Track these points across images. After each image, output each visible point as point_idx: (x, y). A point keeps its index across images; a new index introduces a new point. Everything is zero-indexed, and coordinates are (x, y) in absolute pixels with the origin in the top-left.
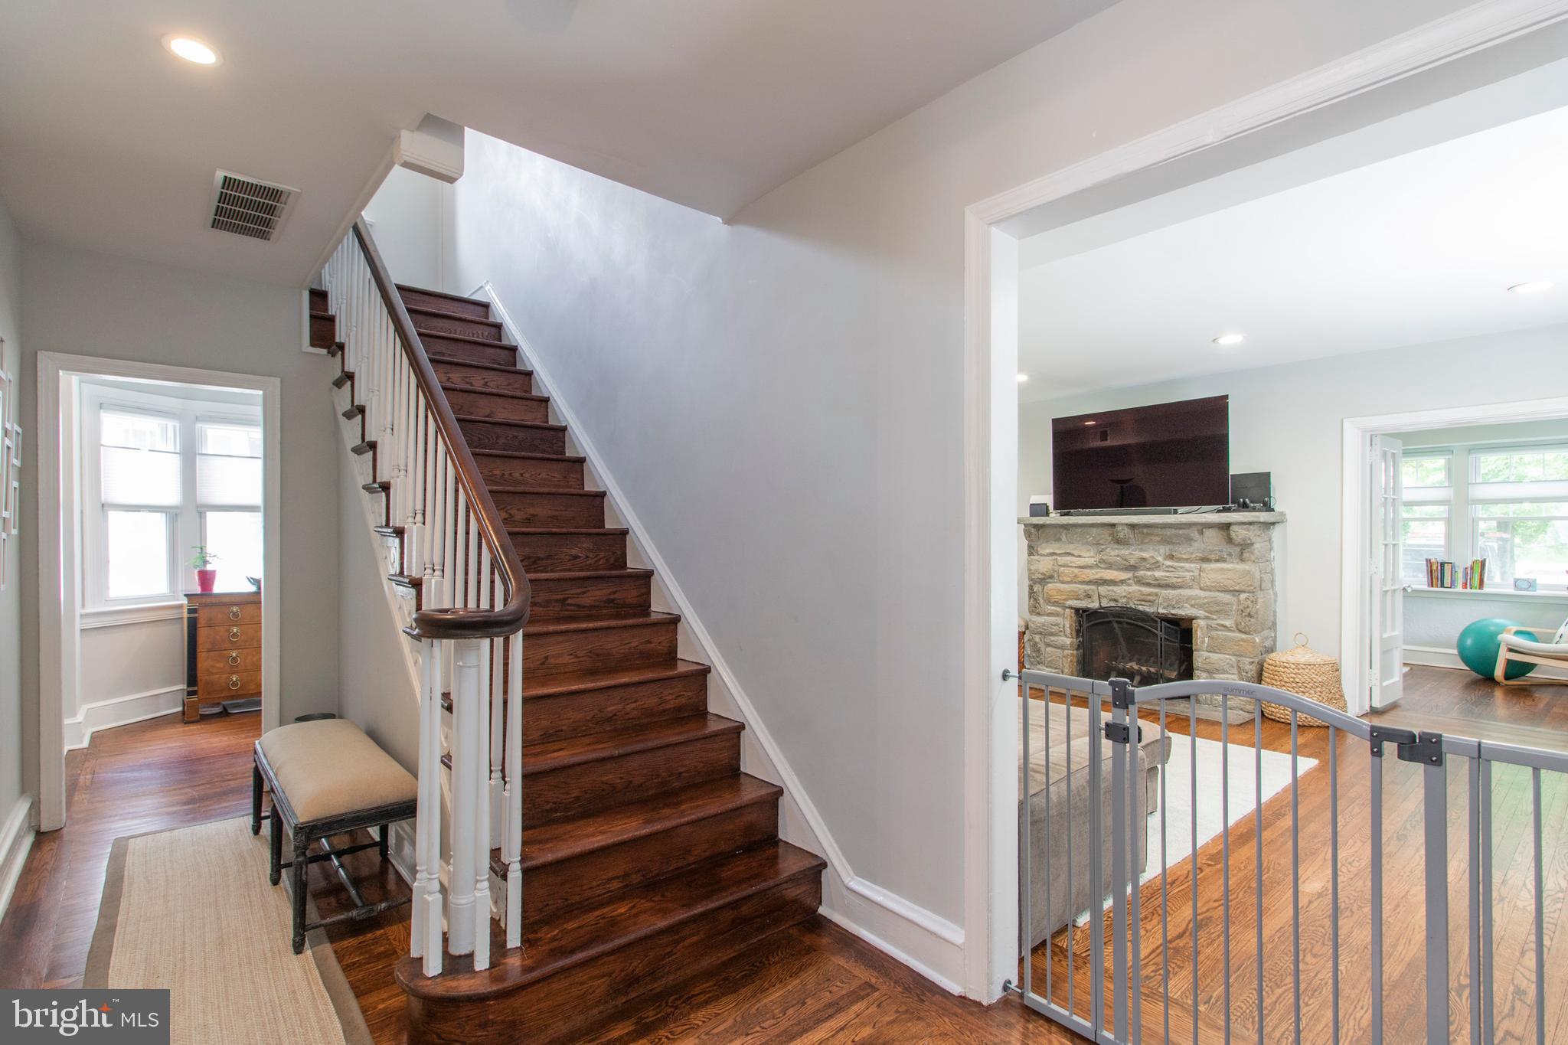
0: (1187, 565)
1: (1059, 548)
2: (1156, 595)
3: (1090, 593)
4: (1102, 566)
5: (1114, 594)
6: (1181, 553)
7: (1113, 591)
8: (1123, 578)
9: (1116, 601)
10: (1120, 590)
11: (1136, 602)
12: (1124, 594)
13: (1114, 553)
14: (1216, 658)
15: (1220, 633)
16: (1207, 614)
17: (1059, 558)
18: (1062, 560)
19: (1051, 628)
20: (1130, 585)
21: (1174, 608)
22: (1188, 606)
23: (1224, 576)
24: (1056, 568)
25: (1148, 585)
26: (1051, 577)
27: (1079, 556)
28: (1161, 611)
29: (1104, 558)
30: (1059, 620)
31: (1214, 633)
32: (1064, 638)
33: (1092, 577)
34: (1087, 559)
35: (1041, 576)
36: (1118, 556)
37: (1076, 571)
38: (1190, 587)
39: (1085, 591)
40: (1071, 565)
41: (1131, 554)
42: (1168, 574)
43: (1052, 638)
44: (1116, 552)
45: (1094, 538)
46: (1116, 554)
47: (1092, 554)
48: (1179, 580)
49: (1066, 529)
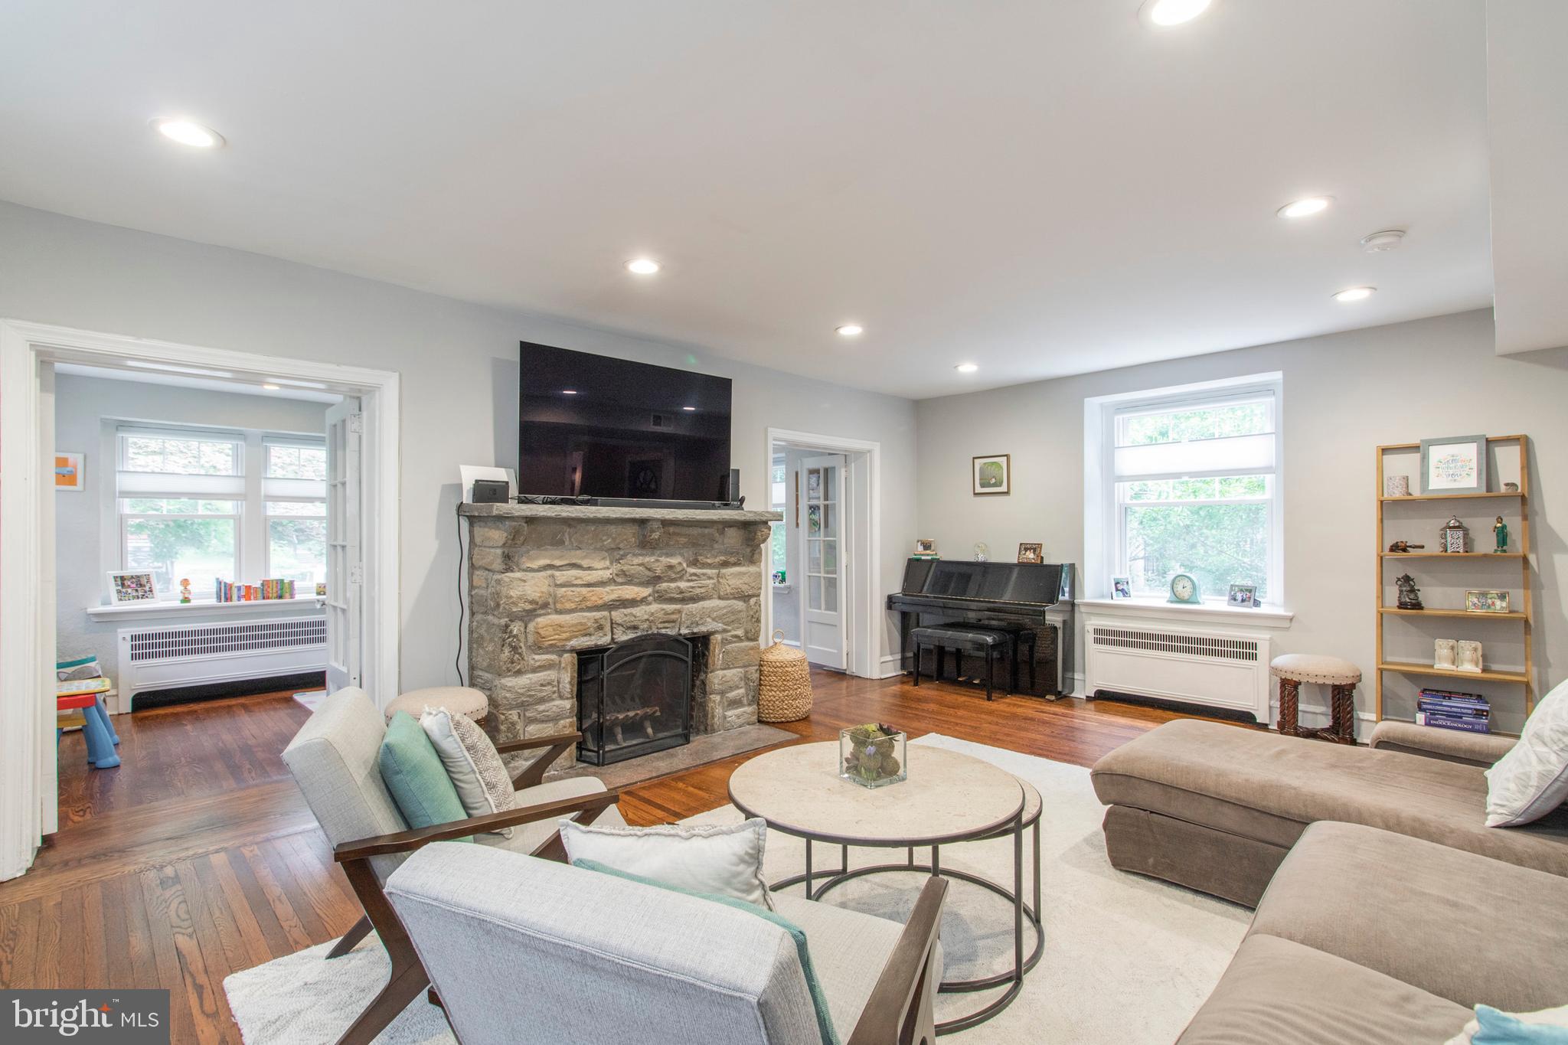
0: (709, 571)
1: (560, 558)
2: (679, 612)
3: (602, 622)
4: (619, 580)
5: (633, 619)
6: (707, 558)
7: (631, 614)
8: (645, 595)
9: (635, 628)
10: (640, 612)
11: (660, 626)
12: (646, 617)
13: (635, 563)
14: (730, 675)
15: (733, 645)
16: (725, 627)
17: (557, 573)
18: (561, 576)
19: (541, 691)
20: (650, 604)
21: (698, 625)
22: (710, 620)
23: (741, 581)
24: (551, 589)
25: (672, 600)
26: (545, 605)
27: (589, 568)
28: (684, 631)
29: (625, 568)
30: (551, 675)
31: (729, 647)
32: (558, 702)
33: (608, 598)
34: (600, 573)
35: (528, 607)
36: (639, 565)
37: (584, 590)
38: (710, 598)
39: (596, 621)
40: (576, 582)
41: (657, 561)
42: (691, 584)
43: (541, 708)
44: (636, 561)
45: (614, 539)
46: (640, 562)
47: (608, 563)
48: (703, 590)
49: (570, 526)
